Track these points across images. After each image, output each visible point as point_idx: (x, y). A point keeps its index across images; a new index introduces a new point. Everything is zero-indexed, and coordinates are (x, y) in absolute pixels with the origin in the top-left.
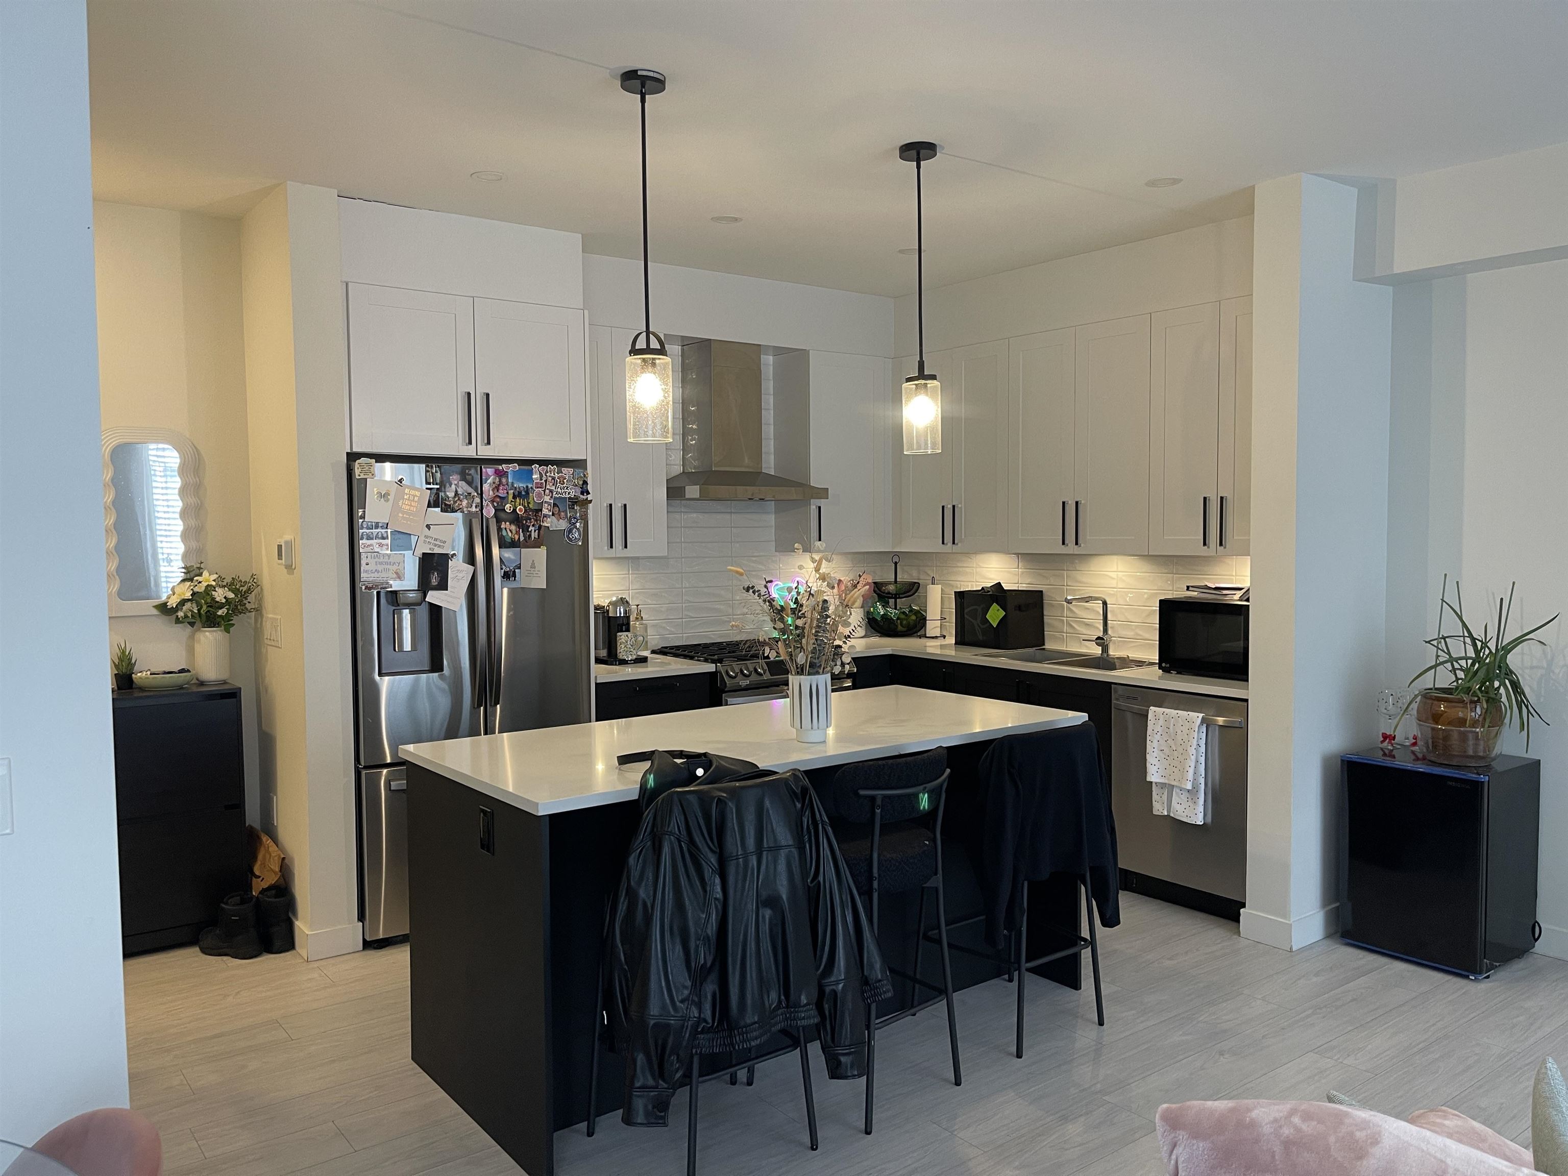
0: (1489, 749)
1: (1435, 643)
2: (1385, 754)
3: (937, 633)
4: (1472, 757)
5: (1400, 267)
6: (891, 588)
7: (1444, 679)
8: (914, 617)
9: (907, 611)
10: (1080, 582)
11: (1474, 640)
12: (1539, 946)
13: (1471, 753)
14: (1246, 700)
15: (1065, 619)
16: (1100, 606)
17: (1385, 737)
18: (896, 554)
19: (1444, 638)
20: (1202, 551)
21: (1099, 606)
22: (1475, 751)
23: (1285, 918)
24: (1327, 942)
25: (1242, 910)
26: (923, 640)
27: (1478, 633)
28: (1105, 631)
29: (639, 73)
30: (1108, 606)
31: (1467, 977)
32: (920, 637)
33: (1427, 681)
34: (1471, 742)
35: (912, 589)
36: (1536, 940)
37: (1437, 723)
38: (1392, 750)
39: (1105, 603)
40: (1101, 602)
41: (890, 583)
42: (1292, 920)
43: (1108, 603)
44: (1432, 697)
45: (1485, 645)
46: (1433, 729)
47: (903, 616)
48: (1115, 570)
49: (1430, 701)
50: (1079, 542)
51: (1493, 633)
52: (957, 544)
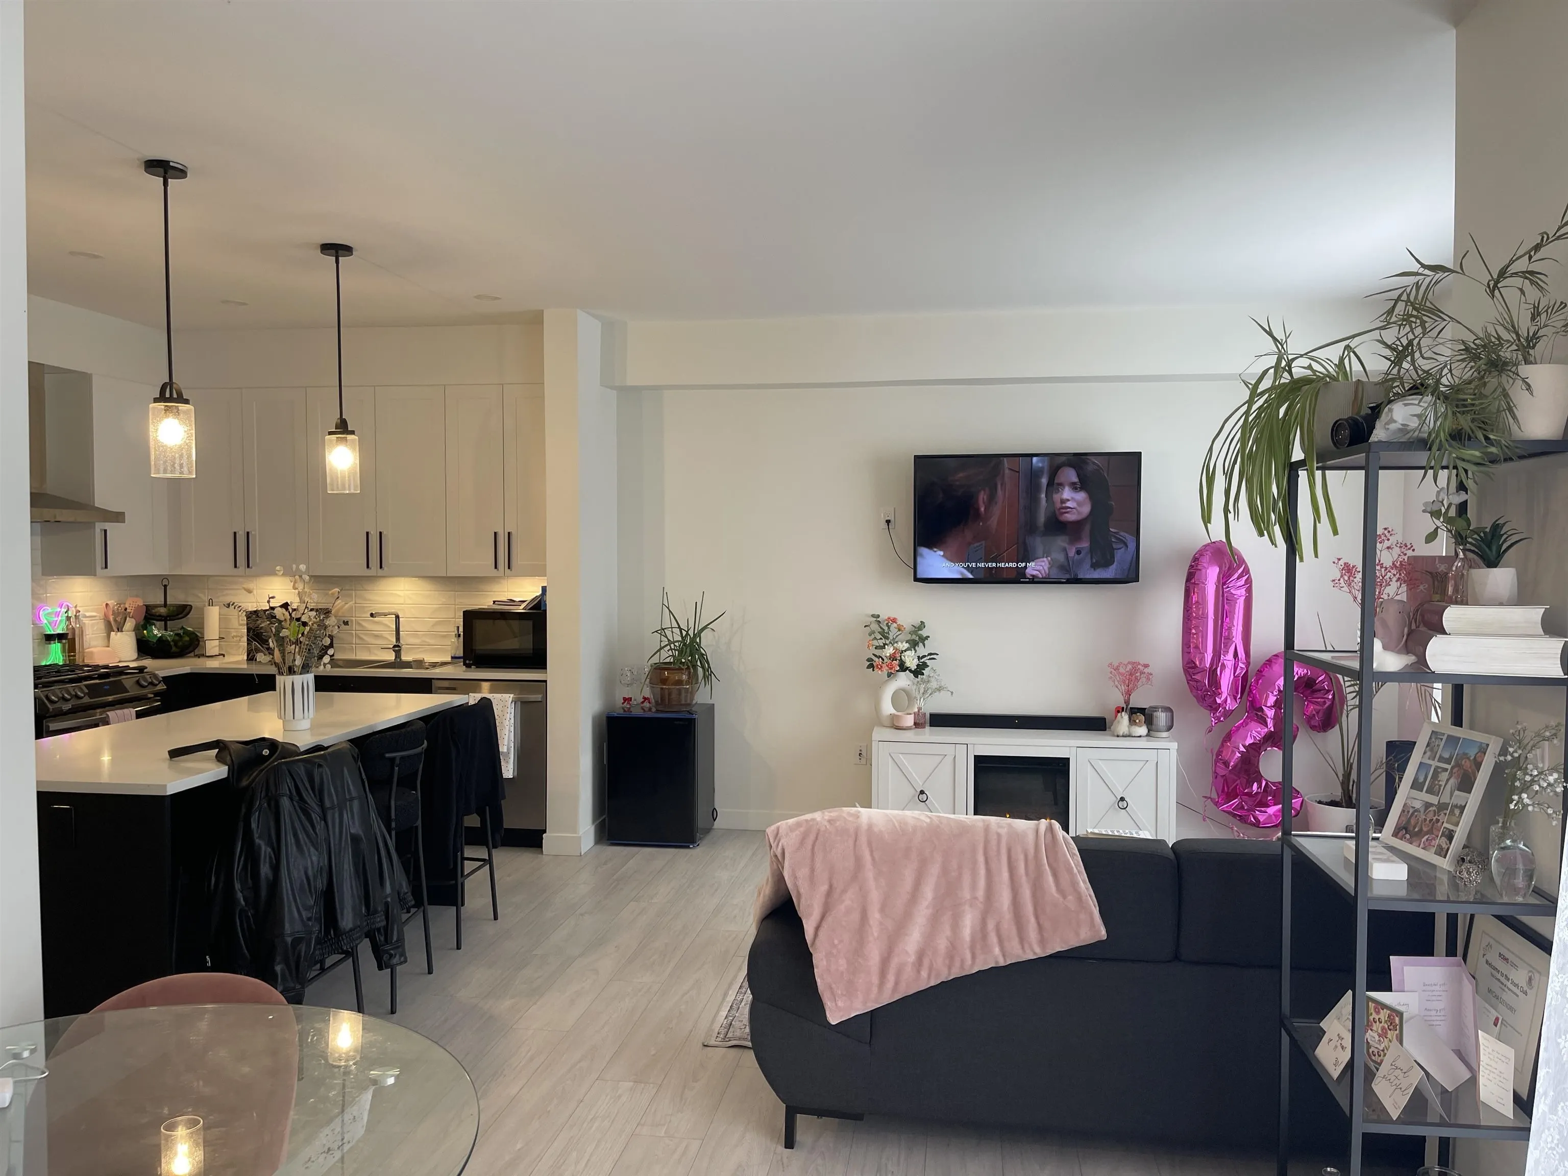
0: (692, 700)
1: (659, 632)
2: (625, 711)
3: (216, 651)
4: (684, 705)
5: (630, 382)
6: (163, 611)
7: (666, 656)
8: (187, 639)
9: (181, 632)
10: (369, 600)
11: (681, 629)
12: (717, 824)
13: (683, 702)
14: (546, 681)
15: (354, 632)
16: (393, 620)
17: (625, 699)
18: (165, 577)
19: (663, 629)
20: (494, 573)
21: (390, 621)
22: (686, 701)
23: (576, 833)
24: (599, 847)
25: (544, 835)
26: (202, 660)
27: (683, 626)
28: (398, 639)
29: (171, 164)
30: (400, 619)
31: (688, 847)
32: (199, 656)
33: (655, 659)
34: (683, 695)
35: (183, 610)
36: (715, 820)
37: (665, 685)
38: (630, 708)
39: (397, 617)
40: (394, 616)
41: (160, 606)
42: (581, 833)
43: (400, 616)
44: (659, 668)
45: (687, 634)
46: (662, 689)
47: (177, 638)
48: (402, 589)
49: (659, 671)
50: (383, 566)
51: (691, 625)
52: (251, 568)
